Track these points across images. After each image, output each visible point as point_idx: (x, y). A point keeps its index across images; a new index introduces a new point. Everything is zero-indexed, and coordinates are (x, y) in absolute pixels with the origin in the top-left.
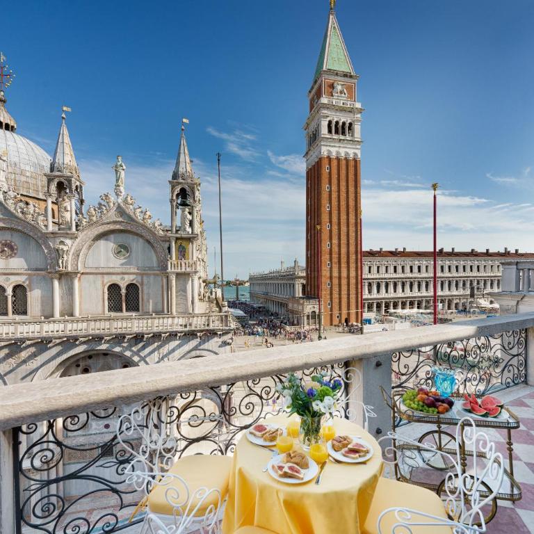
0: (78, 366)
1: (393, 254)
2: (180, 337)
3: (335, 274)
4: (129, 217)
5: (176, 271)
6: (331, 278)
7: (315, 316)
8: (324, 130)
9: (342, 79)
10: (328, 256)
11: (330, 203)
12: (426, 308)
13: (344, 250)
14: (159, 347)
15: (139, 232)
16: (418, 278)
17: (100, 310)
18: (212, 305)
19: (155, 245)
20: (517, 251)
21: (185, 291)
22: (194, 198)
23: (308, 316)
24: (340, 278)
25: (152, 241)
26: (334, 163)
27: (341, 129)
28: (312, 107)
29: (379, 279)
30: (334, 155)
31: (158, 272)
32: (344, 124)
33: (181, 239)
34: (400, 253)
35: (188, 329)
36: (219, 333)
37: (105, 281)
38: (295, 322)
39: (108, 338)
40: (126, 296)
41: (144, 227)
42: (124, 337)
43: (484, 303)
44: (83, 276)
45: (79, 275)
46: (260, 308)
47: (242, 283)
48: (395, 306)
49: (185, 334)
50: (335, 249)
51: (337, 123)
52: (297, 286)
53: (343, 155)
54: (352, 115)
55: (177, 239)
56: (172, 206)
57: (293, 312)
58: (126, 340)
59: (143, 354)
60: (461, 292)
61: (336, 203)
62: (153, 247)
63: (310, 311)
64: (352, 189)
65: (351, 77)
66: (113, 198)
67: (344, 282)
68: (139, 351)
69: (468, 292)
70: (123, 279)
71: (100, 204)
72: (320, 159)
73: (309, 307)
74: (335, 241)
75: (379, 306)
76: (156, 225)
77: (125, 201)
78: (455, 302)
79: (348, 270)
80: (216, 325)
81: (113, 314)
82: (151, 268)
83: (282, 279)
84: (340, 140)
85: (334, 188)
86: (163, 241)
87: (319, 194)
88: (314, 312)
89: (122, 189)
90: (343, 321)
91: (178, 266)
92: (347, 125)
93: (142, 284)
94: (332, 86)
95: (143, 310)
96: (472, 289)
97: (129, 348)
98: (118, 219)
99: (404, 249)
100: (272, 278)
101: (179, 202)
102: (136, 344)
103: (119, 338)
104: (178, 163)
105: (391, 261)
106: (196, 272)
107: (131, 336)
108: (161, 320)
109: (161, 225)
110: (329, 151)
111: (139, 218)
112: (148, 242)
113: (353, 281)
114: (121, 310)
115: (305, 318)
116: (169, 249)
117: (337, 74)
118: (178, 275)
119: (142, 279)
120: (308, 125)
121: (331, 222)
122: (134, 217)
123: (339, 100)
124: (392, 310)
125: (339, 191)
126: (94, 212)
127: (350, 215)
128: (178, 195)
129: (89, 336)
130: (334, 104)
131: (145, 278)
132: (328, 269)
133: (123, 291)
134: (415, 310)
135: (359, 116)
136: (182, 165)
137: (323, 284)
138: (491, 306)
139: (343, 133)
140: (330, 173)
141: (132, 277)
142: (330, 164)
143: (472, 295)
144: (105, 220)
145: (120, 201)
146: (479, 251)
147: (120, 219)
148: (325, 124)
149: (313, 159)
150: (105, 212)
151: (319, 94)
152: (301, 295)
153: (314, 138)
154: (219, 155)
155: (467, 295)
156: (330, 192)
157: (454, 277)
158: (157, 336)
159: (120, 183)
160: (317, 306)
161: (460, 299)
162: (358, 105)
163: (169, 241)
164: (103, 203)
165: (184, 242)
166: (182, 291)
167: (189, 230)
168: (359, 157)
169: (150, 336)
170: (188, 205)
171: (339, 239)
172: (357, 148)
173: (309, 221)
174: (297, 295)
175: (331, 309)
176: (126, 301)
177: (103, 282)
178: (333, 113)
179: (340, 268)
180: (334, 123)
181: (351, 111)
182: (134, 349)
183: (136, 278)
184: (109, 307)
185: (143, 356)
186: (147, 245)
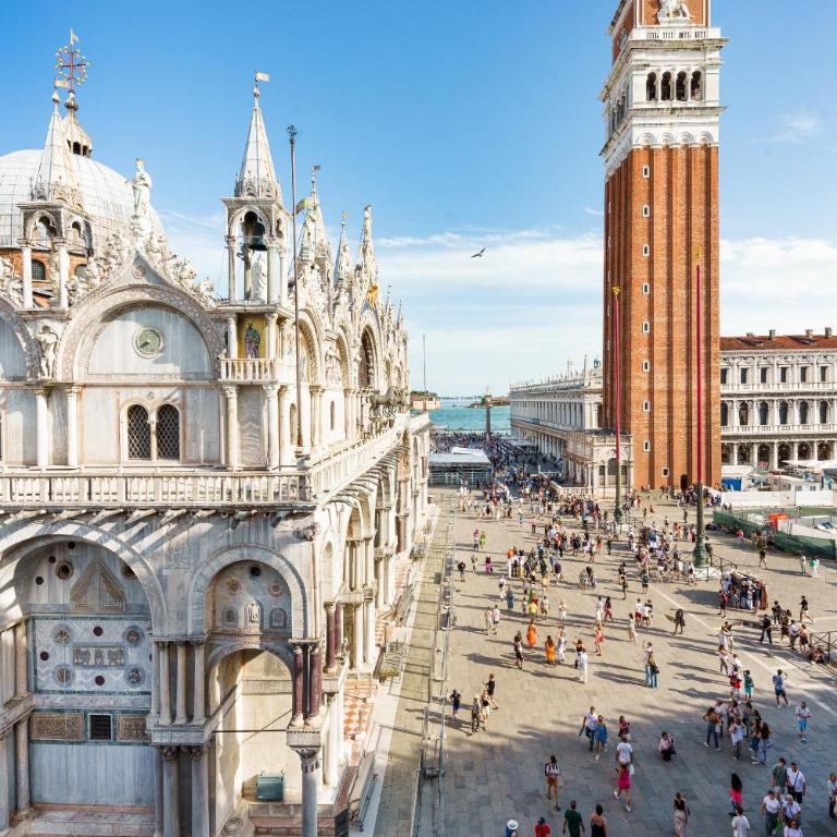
0: (51, 559)
1: (800, 342)
3: (660, 384)
4: (157, 276)
5: (236, 379)
6: (651, 392)
7: (616, 470)
8: (639, 94)
10: (644, 351)
11: (651, 241)
17: (113, 453)
21: (258, 420)
23: (602, 468)
24: (670, 393)
26: (661, 162)
27: (676, 88)
29: (766, 394)
30: (659, 143)
32: (682, 76)
34: (818, 339)
37: (122, 399)
40: (158, 430)
41: (182, 294)
44: (87, 391)
45: (74, 389)
48: (804, 454)
49: (218, 513)
50: (660, 334)
51: (667, 76)
52: (587, 408)
53: (679, 140)
54: (698, 56)
57: (574, 458)
61: (664, 241)
63: (607, 459)
64: (698, 209)
70: (150, 396)
72: (631, 154)
73: (603, 452)
74: (660, 318)
75: (764, 454)
76: (202, 288)
82: (199, 375)
83: (564, 395)
84: (674, 110)
85: (660, 210)
86: (216, 321)
87: (628, 224)
88: (614, 460)
90: (677, 481)
91: (239, 371)
93: (183, 405)
94: (656, 3)
97: (113, 534)
98: (137, 282)
99: (827, 330)
105: (796, 357)
106: (274, 384)
110: (649, 136)
111: (172, 276)
114: (149, 455)
115: (596, 472)
119: (183, 397)
121: (651, 280)
122: (163, 274)
123: (671, 29)
124: (795, 461)
125: (670, 216)
129: (40, 507)
130: (661, 38)
131: (188, 395)
132: (646, 376)
133: (153, 419)
135: (716, 54)
136: (251, 165)
137: (633, 406)
139: (681, 96)
140: (651, 181)
141: (167, 392)
142: (651, 163)
144: (115, 284)
145: (140, 244)
147: (142, 281)
148: (640, 81)
149: (616, 157)
150: (114, 267)
151: (629, 24)
152: (595, 426)
156: (651, 218)
159: (140, 211)
162: (715, 34)
163: (227, 321)
164: (112, 252)
166: (253, 420)
168: (716, 139)
170: (263, 247)
171: (670, 314)
172: (711, 124)
173: (609, 280)
174: (587, 427)
175: (652, 455)
176: (158, 438)
177: (118, 401)
178: (659, 57)
179: (670, 372)
180: (659, 78)
181: (699, 47)
182: (122, 537)
183: (174, 393)
184: (130, 450)
185: (139, 551)
186: (193, 329)
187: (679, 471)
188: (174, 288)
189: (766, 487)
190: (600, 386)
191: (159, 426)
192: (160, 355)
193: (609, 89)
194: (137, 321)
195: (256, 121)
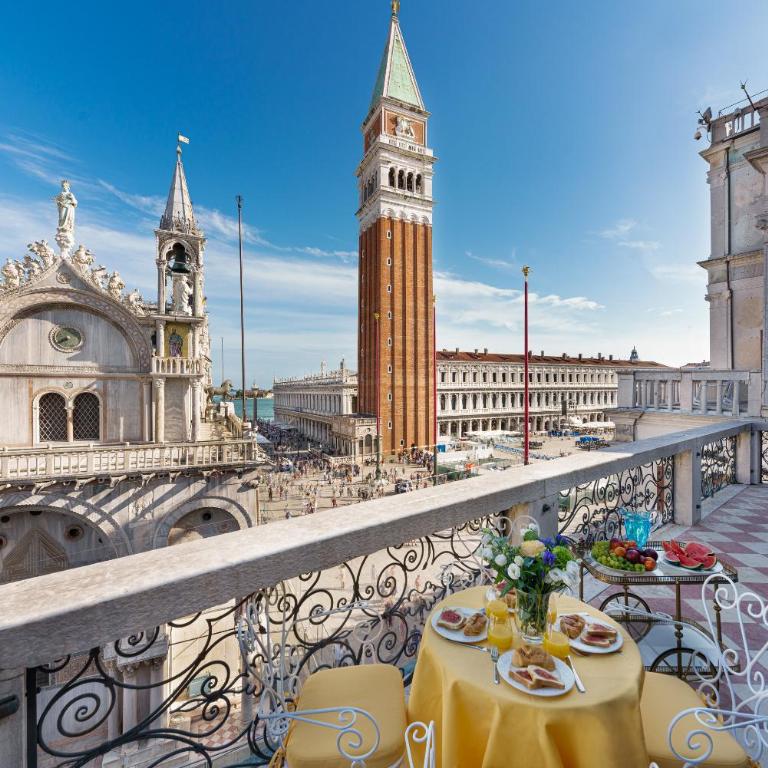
1: (473, 357)
2: (173, 479)
3: (399, 382)
4: (82, 283)
5: (166, 374)
6: (393, 387)
7: (370, 442)
8: (384, 181)
9: (408, 113)
10: (388, 358)
11: (392, 283)
12: (512, 429)
13: (410, 348)
14: (136, 497)
15: (101, 309)
16: (503, 389)
17: (24, 437)
18: (220, 428)
19: (129, 331)
20: (611, 357)
21: (181, 406)
22: (197, 261)
23: (361, 442)
24: (404, 388)
25: (124, 324)
26: (398, 228)
27: (407, 182)
28: (368, 146)
29: (455, 390)
30: (397, 216)
31: (134, 375)
32: (411, 175)
33: (176, 323)
34: (480, 355)
35: (187, 466)
36: (238, 470)
37: (36, 389)
38: (343, 451)
39: (43, 485)
40: (74, 414)
41: (110, 301)
42: (74, 483)
43: (577, 422)
46: (290, 430)
47: (261, 394)
48: (475, 428)
49: (182, 474)
50: (399, 347)
51: (401, 173)
52: (344, 399)
53: (409, 217)
54: (419, 164)
55: (168, 323)
56: (160, 271)
57: (338, 436)
58: (77, 488)
59: (106, 509)
60: (551, 408)
61: (400, 284)
62: (125, 334)
63: (364, 435)
64: (420, 265)
65: (420, 112)
66: (51, 251)
67: (410, 393)
68: (101, 503)
69: (559, 408)
70: (69, 385)
71: (28, 259)
72: (379, 220)
73: (363, 429)
74: (399, 337)
75: (454, 430)
76: (132, 299)
77: (76, 255)
78: (545, 420)
79: (416, 378)
80: (232, 458)
81: (52, 444)
82: (122, 369)
83: (325, 389)
84: (406, 197)
85: (398, 262)
86: (144, 326)
87: (377, 269)
88: (369, 436)
89: (70, 235)
91: (169, 367)
92: (415, 177)
93: (105, 394)
94: (395, 121)
95: (105, 436)
96: (564, 403)
97: (81, 500)
98: (60, 286)
99: (486, 350)
100: (307, 387)
101: (172, 263)
102: (95, 494)
103: (64, 485)
104: (170, 204)
105: (470, 367)
106: (199, 377)
107: (85, 481)
108: (141, 453)
109: (140, 299)
110: (391, 211)
111: (101, 286)
112: (116, 325)
113: (422, 392)
114: (64, 438)
115: (357, 445)
116: (155, 339)
117: (401, 106)
118: (169, 380)
119: (105, 386)
120: (362, 170)
121: (392, 309)
122: (91, 282)
123: (404, 142)
124: (470, 432)
125: (404, 267)
126: (15, 272)
127: (419, 302)
128: (169, 255)
129: (6, 482)
130: (398, 146)
131: (109, 384)
132: (390, 376)
133: (70, 405)
134: (499, 432)
135: (430, 166)
136: (177, 207)
137: (382, 397)
138: (585, 425)
139: (410, 188)
140: (392, 241)
141: (86, 383)
142: (392, 229)
143: (564, 412)
144: (36, 284)
145: (66, 254)
146: (571, 356)
147: (67, 286)
148: (385, 172)
149: (368, 219)
150: (37, 272)
151: (377, 129)
152: (350, 412)
153: (370, 190)
155: (558, 412)
156: (392, 267)
157: (545, 388)
158: (133, 479)
159: (66, 225)
160: (374, 428)
161: (550, 416)
162: (429, 153)
163: (155, 326)
164: (32, 256)
166: (176, 405)
167: (188, 310)
168: (431, 222)
169: (121, 478)
170: (185, 271)
171: (404, 334)
172: (427, 211)
173: (363, 307)
174: (345, 412)
175: (393, 431)
176: (74, 422)
177: (31, 390)
178: (396, 159)
179: (404, 374)
180: (397, 173)
181: (420, 159)
182: (91, 501)
183: (93, 384)
184: (42, 433)
185: (107, 512)
186: (115, 330)
187: (410, 441)
188: (102, 296)
189: (459, 448)
190: (356, 383)
191: (75, 412)
192: (77, 352)
194: (55, 322)
195: (180, 173)
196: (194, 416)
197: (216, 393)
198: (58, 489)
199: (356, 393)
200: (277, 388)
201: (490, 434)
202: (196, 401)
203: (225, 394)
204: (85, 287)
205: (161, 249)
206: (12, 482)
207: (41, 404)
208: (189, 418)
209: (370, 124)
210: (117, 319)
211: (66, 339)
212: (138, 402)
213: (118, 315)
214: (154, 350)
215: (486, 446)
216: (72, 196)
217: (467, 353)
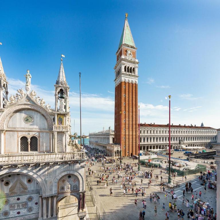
0: (3, 181)
1: (150, 125)
2: (59, 164)
3: (127, 133)
4: (33, 102)
5: (57, 130)
6: (125, 135)
7: (118, 152)
8: (123, 70)
9: (130, 48)
10: (124, 126)
11: (125, 102)
12: (163, 148)
13: (131, 123)
14: (48, 170)
15: (38, 110)
16: (160, 136)
17: (16, 150)
18: (73, 147)
19: (47, 117)
20: (195, 125)
21: (62, 140)
22: (67, 94)
23: (115, 152)
24: (129, 135)
25: (45, 115)
26: (127, 85)
27: (130, 70)
28: (118, 59)
29: (144, 136)
30: (127, 81)
31: (48, 131)
32: (131, 68)
33: (60, 114)
34: (153, 125)
35: (63, 160)
36: (79, 162)
37: (19, 135)
38: (110, 155)
39: (20, 166)
40: (30, 143)
41: (41, 107)
42: (29, 165)
43: (184, 147)
44: (7, 132)
45: (4, 132)
46: (94, 148)
47: (86, 137)
48: (151, 148)
49: (62, 163)
50: (127, 122)
51: (128, 67)
52: (110, 139)
53: (131, 81)
54: (134, 65)
55: (58, 114)
56: (56, 98)
57: (109, 150)
58: (30, 167)
59: (39, 173)
60: (176, 142)
61: (128, 102)
62: (45, 118)
63: (116, 150)
64: (134, 96)
65: (134, 48)
66: (24, 92)
67: (131, 137)
68: (37, 172)
69: (178, 142)
70: (29, 134)
71: (17, 94)
72: (121, 82)
73: (116, 148)
74: (127, 119)
75: (144, 149)
76: (47, 107)
77: (31, 94)
78: (173, 146)
79: (132, 132)
80: (77, 158)
81: (23, 153)
82: (44, 129)
83: (104, 135)
84: (130, 75)
85: (127, 96)
86: (51, 115)
87: (121, 98)
88: (118, 150)
89: (29, 87)
90: (130, 155)
91: (58, 128)
92: (132, 69)
93: (39, 137)
94: (126, 51)
95: (39, 150)
96: (180, 141)
97: (31, 171)
98: (27, 103)
99: (154, 123)
100: (99, 135)
101: (59, 96)
102: (35, 169)
103: (27, 166)
104: (59, 76)
105: (149, 128)
106: (67, 131)
107: (33, 165)
108: (50, 156)
109: (50, 107)
110: (125, 79)
111: (38, 103)
112: (43, 115)
113: (134, 137)
115: (114, 153)
116: (54, 119)
117: (128, 46)
118: (58, 132)
119: (39, 134)
121: (125, 110)
122: (35, 102)
123: (129, 57)
124: (149, 149)
125: (129, 97)
126: (13, 99)
127: (133, 108)
128: (59, 93)
129: (9, 165)
130: (127, 59)
131: (41, 133)
132: (124, 131)
133: (29, 140)
134: (158, 149)
135: (137, 65)
136: (61, 77)
137: (122, 138)
138: (186, 148)
139: (131, 72)
140: (125, 89)
141: (34, 133)
142: (125, 85)
143: (180, 143)
144: (19, 103)
145: (28, 93)
146: (182, 125)
147: (29, 103)
148: (123, 67)
149: (118, 82)
150: (20, 99)
151: (121, 54)
152: (112, 143)
153: (119, 73)
154: (80, 73)
155: (178, 143)
156: (125, 97)
157: (173, 136)
158: (47, 164)
159: (28, 84)
160: (119, 148)
161: (175, 145)
162: (137, 61)
163: (54, 115)
164: (19, 94)
165: (62, 116)
166: (60, 141)
167: (64, 110)
168: (137, 82)
169: (43, 164)
170: (63, 98)
171: (129, 118)
172: (136, 79)
173: (116, 110)
174: (110, 143)
175: (125, 149)
176: (30, 145)
177: (18, 135)
178: (127, 63)
179: (129, 131)
180: (127, 67)
181: (134, 63)
182: (34, 171)
183: (36, 133)
184: (21, 149)
185: (39, 174)
186: (42, 117)
187: (131, 152)
188: (39, 106)
189: (146, 155)
190: (114, 134)
192: (32, 123)
193: (116, 67)
195: (62, 66)
196: (66, 144)
197: (72, 137)
198: (25, 167)
199: (114, 137)
200: (90, 135)
201: (155, 150)
202: (66, 139)
203: (75, 137)
204: (34, 103)
205: (56, 90)
206: (11, 165)
207: (21, 140)
208: (64, 145)
209: (119, 52)
210: (43, 113)
211: (28, 120)
212: (49, 139)
213: (43, 112)
214: (54, 123)
215: (154, 154)
216: (30, 75)
217: (148, 124)
